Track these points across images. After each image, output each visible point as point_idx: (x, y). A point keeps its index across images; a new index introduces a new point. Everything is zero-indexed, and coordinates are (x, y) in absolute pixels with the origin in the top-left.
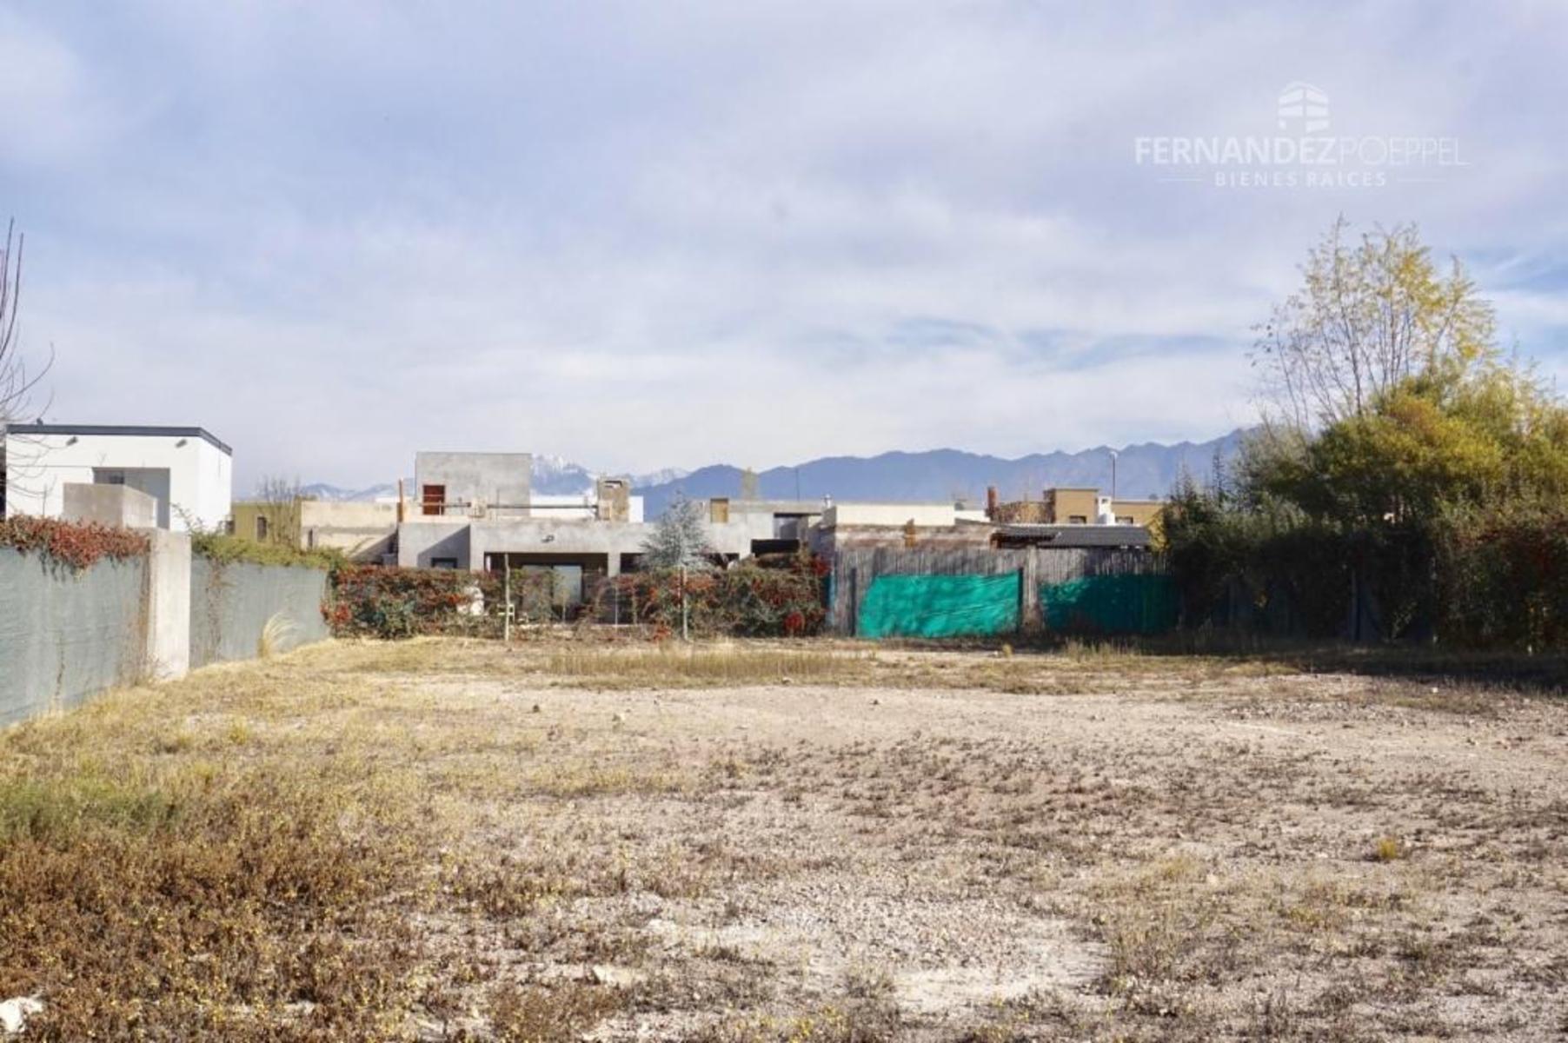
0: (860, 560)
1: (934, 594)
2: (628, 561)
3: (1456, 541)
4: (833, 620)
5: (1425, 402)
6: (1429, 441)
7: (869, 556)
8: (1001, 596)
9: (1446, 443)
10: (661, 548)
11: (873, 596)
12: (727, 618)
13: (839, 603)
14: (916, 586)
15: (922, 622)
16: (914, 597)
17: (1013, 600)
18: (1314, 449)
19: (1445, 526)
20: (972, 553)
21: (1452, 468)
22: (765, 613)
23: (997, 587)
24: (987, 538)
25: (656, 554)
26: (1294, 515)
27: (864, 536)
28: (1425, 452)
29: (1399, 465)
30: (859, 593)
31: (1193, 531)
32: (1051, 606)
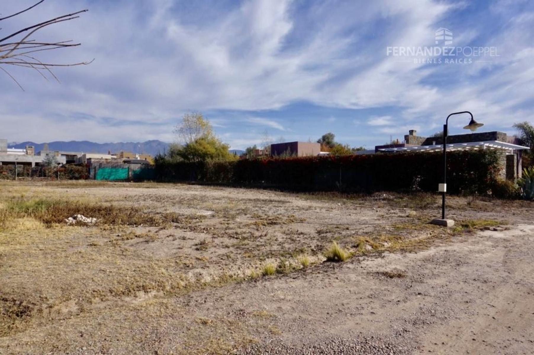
0: (97, 165)
1: (112, 172)
2: (37, 164)
3: (209, 164)
4: (91, 176)
5: (203, 141)
6: (204, 148)
7: (98, 164)
8: (125, 172)
9: (207, 149)
10: (47, 161)
11: (99, 172)
12: (68, 176)
13: (92, 173)
14: (108, 170)
15: (109, 177)
16: (108, 173)
17: (127, 173)
18: (185, 148)
19: (207, 162)
20: (119, 164)
21: (208, 153)
22: (77, 175)
23: (124, 170)
24: (122, 161)
25: (46, 163)
26: (180, 159)
27: (97, 160)
28: (204, 150)
29: (200, 152)
30: (97, 171)
31: (161, 161)
32: (134, 174)
